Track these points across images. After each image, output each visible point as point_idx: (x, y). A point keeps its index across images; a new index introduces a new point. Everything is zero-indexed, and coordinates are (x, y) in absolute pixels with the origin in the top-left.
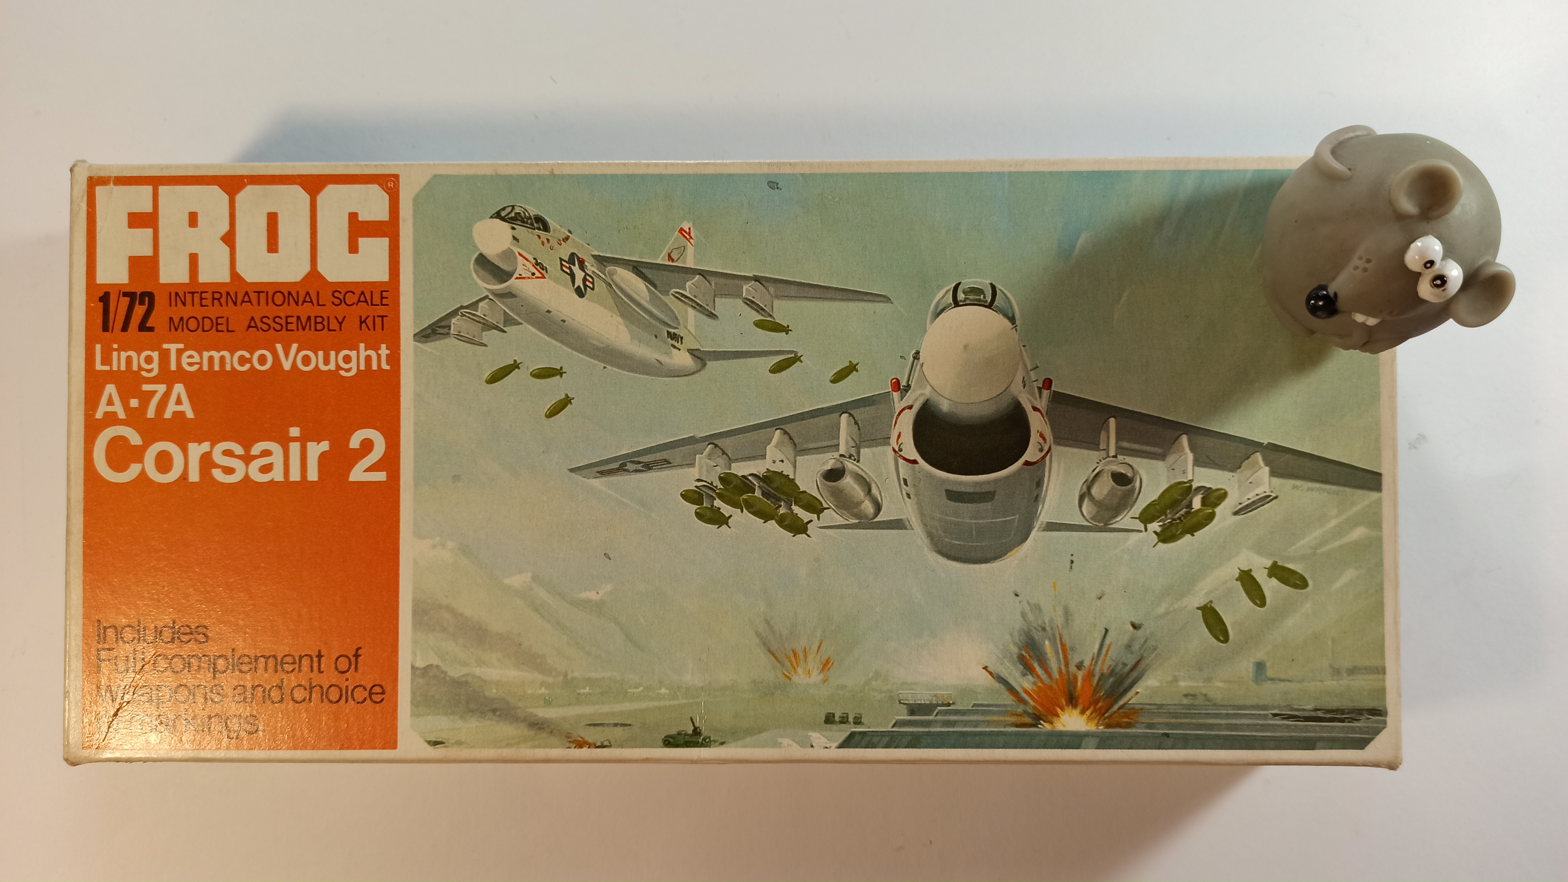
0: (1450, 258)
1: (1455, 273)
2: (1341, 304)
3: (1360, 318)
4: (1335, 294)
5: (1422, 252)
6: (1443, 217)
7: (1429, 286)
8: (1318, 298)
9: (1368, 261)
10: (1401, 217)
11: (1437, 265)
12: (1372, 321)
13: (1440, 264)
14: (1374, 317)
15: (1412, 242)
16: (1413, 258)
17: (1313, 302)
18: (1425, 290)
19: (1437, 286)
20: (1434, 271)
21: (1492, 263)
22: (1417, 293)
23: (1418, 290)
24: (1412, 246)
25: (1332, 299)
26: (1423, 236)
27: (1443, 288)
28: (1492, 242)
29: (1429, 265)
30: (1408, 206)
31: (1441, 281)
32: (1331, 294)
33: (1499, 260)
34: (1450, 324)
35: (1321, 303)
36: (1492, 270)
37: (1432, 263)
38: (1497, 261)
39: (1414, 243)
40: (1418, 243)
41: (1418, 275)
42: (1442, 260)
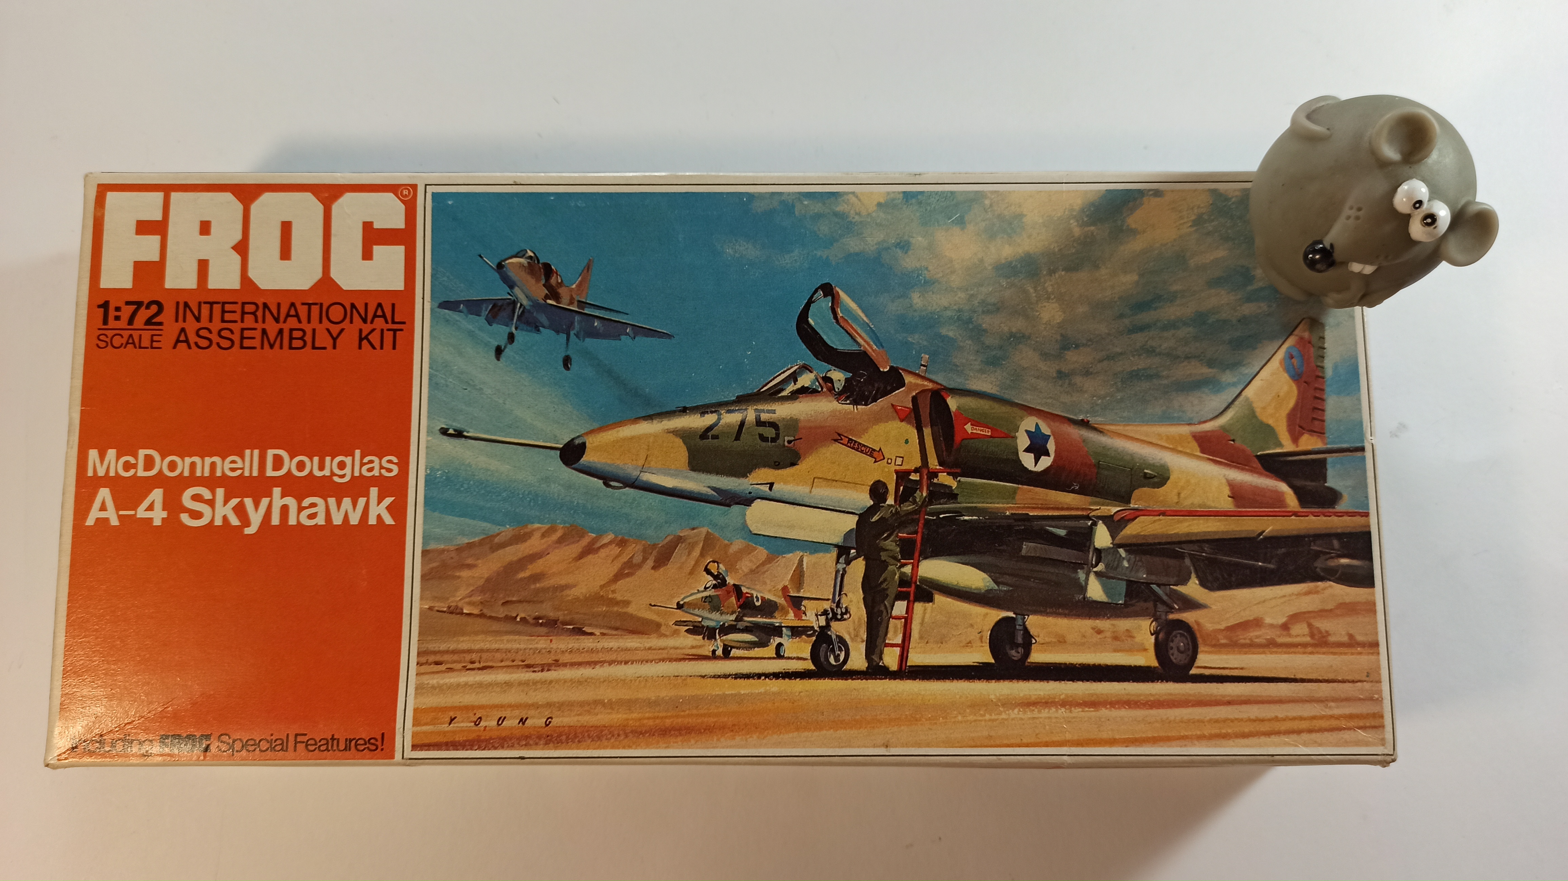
0: (1435, 199)
1: (1443, 213)
2: (1337, 256)
3: (1356, 267)
4: (1332, 245)
5: (1409, 195)
6: (1423, 161)
7: (1420, 226)
8: (1315, 252)
9: (1359, 209)
10: (1383, 164)
11: (1425, 205)
12: (1369, 269)
13: (1428, 204)
14: (1371, 264)
15: (1399, 186)
16: (1401, 201)
17: (1311, 256)
18: (1417, 230)
19: (1428, 225)
20: (1423, 211)
21: (1472, 202)
22: (1409, 234)
23: (1410, 232)
24: (1399, 189)
25: (1329, 251)
26: (1408, 180)
27: (1434, 226)
28: (1470, 184)
29: (1418, 205)
30: (1391, 153)
31: (1431, 219)
32: (1328, 247)
33: (1478, 199)
34: (1444, 267)
35: (1317, 257)
36: (1473, 209)
37: (1420, 202)
38: (1477, 200)
39: (1401, 187)
40: (1405, 187)
41: (1408, 217)
42: (1428, 201)
